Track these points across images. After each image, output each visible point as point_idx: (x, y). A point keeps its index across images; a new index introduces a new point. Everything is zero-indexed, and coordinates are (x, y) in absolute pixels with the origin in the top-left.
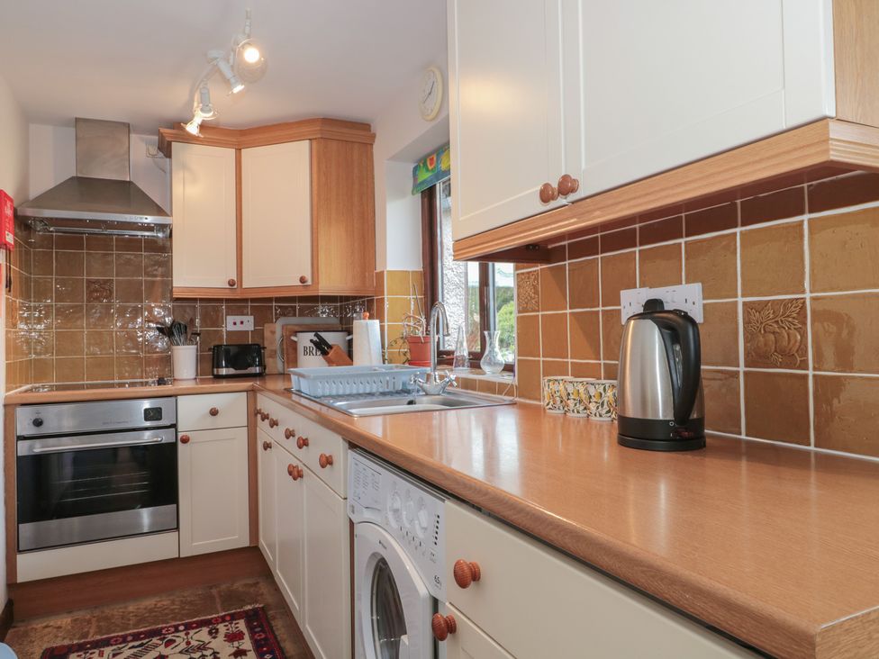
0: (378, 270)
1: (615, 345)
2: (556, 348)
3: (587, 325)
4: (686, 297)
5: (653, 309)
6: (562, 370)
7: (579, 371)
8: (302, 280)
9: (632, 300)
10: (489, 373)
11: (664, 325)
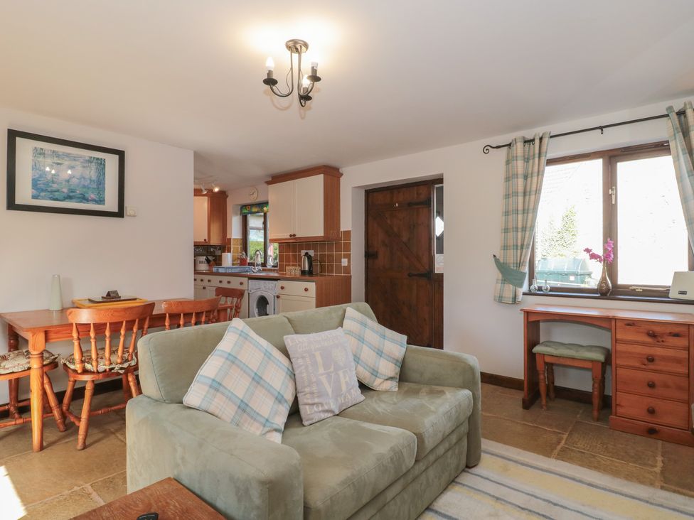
0: (228, 237)
1: (300, 261)
2: (288, 260)
3: (295, 256)
4: (311, 253)
5: (307, 254)
6: (289, 265)
7: (293, 265)
8: (205, 240)
9: (303, 252)
10: (269, 267)
11: (308, 259)
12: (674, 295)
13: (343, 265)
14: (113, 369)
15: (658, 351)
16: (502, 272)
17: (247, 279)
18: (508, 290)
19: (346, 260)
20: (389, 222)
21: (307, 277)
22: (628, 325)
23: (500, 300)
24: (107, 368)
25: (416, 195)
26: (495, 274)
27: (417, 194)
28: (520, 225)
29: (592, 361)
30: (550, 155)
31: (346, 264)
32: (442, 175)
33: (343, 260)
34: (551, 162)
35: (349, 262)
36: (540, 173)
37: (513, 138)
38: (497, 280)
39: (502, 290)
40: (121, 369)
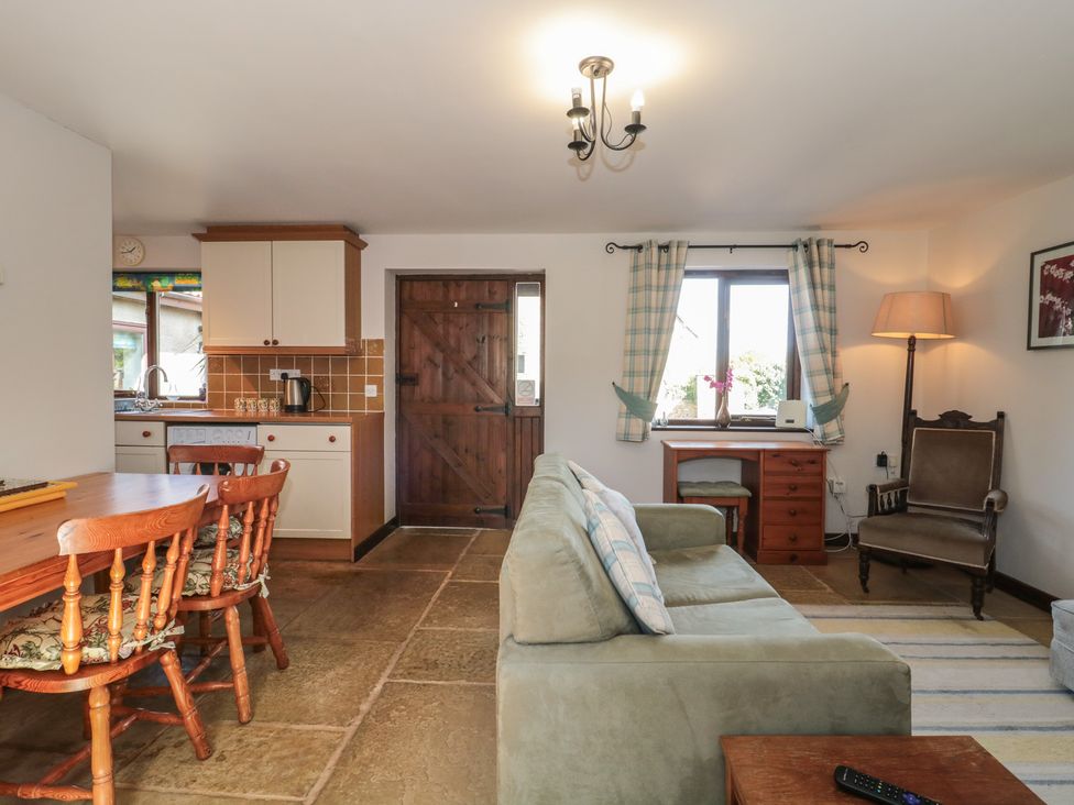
3: (253, 380)
4: (295, 374)
5: (284, 375)
6: (236, 396)
9: (274, 373)
12: (780, 424)
13: (367, 394)
14: (149, 645)
15: (800, 480)
16: (625, 402)
17: (161, 425)
18: (636, 426)
19: (375, 387)
20: (440, 329)
21: (297, 417)
22: (775, 456)
23: (626, 439)
24: (139, 645)
25: (487, 294)
26: (618, 405)
27: (490, 291)
28: (651, 348)
29: (739, 497)
30: (688, 267)
31: (374, 394)
32: (544, 271)
33: (367, 387)
34: (688, 273)
35: (380, 390)
36: (677, 288)
37: (648, 239)
38: (620, 413)
39: (628, 425)
40: (167, 639)
